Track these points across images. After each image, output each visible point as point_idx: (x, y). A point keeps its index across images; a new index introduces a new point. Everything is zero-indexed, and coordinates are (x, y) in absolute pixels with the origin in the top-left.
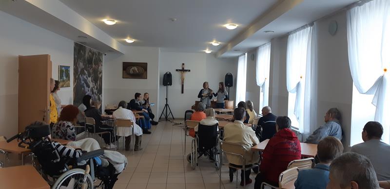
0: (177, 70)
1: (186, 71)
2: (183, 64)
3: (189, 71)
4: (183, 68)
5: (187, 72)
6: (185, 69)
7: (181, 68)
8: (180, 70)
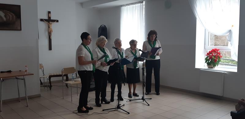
0: (42, 20)
1: (54, 21)
2: (49, 12)
3: (57, 21)
4: (49, 18)
5: (55, 23)
6: (52, 18)
7: (46, 18)
8: (46, 20)
